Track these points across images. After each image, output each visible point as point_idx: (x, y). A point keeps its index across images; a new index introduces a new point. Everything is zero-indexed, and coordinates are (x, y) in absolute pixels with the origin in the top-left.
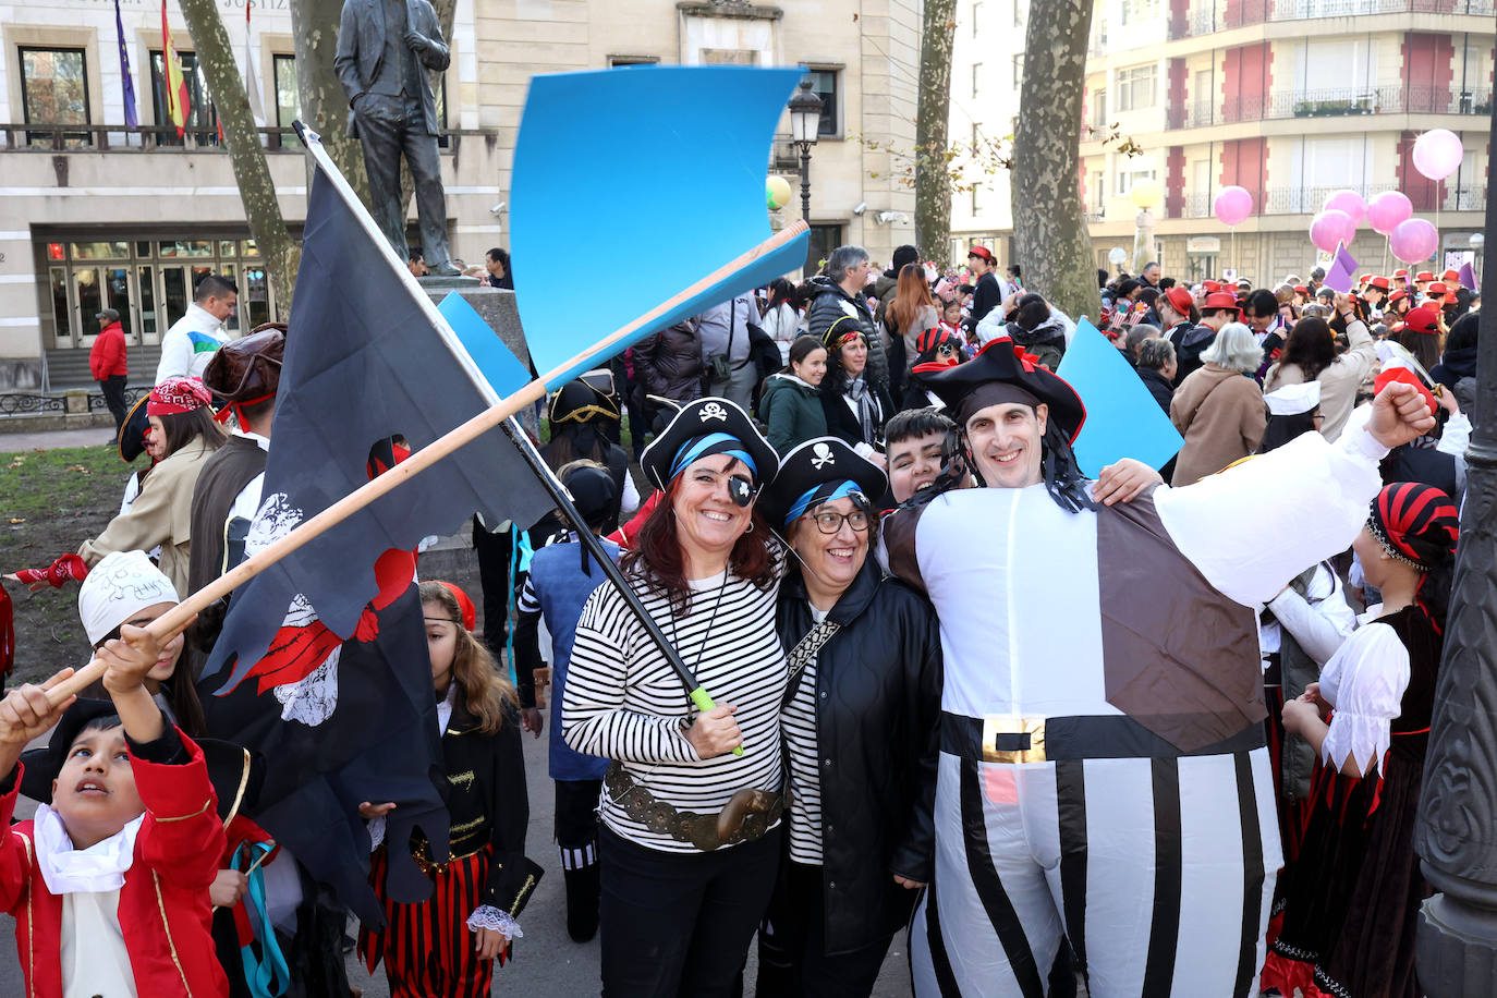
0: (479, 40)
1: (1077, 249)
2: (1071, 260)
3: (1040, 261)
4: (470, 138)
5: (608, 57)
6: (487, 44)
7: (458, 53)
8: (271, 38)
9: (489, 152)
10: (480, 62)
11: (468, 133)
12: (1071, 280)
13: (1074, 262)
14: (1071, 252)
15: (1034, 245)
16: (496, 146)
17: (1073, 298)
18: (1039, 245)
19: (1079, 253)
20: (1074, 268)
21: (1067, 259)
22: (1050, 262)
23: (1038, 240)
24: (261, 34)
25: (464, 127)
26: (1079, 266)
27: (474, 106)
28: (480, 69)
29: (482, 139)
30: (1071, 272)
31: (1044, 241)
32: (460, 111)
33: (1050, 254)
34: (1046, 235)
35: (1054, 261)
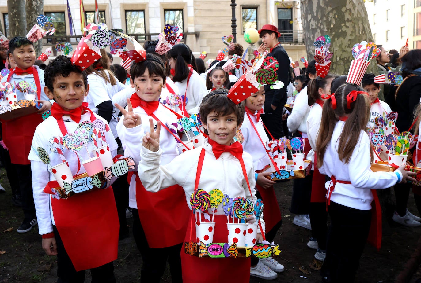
0: (195, 2)
1: (347, 16)
2: (341, 27)
3: (314, 31)
4: (190, 35)
5: (241, 6)
6: (197, 3)
7: (187, 7)
8: (124, 5)
9: (197, 40)
10: (195, 9)
11: (189, 34)
12: (340, 46)
13: (344, 29)
14: (341, 19)
15: (310, 17)
16: (199, 38)
17: (342, 63)
18: (313, 17)
19: (348, 21)
20: (344, 34)
21: (338, 26)
22: (322, 32)
23: (312, 13)
24: (121, 3)
25: (189, 32)
26: (349, 32)
27: (193, 25)
28: (195, 12)
29: (194, 36)
30: (341, 39)
31: (317, 12)
32: (188, 26)
33: (321, 24)
34: (319, 6)
35: (326, 30)
